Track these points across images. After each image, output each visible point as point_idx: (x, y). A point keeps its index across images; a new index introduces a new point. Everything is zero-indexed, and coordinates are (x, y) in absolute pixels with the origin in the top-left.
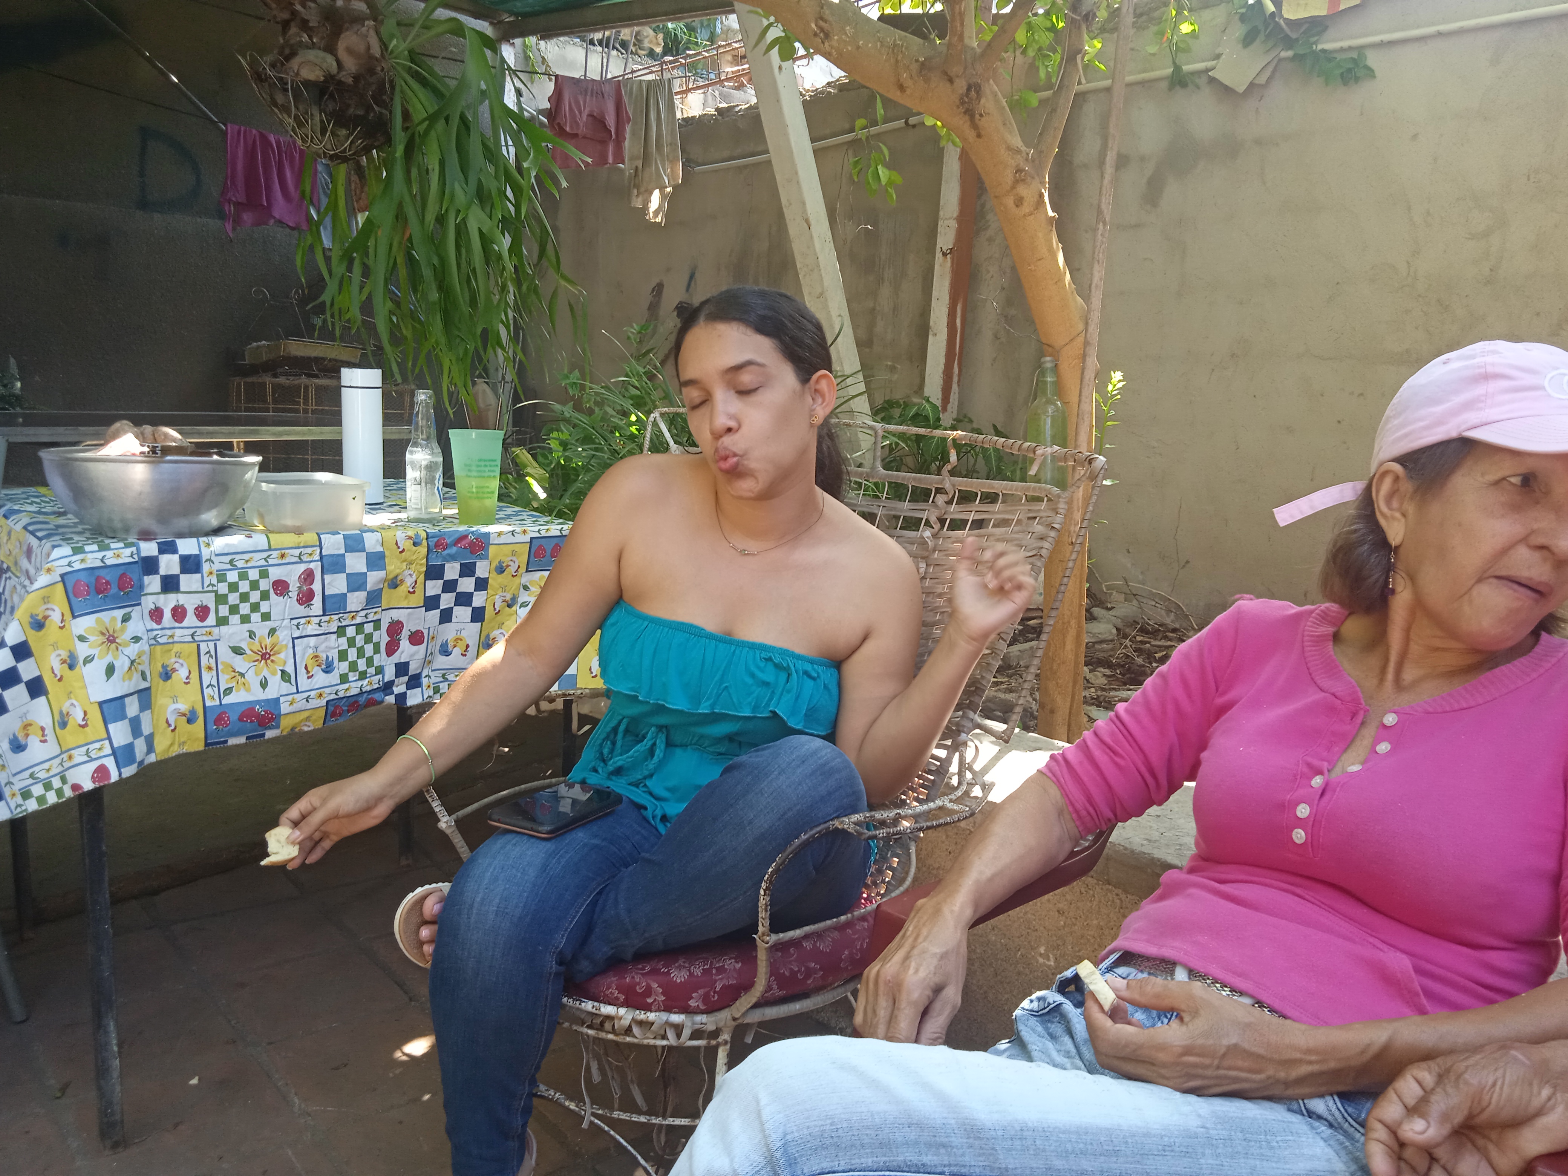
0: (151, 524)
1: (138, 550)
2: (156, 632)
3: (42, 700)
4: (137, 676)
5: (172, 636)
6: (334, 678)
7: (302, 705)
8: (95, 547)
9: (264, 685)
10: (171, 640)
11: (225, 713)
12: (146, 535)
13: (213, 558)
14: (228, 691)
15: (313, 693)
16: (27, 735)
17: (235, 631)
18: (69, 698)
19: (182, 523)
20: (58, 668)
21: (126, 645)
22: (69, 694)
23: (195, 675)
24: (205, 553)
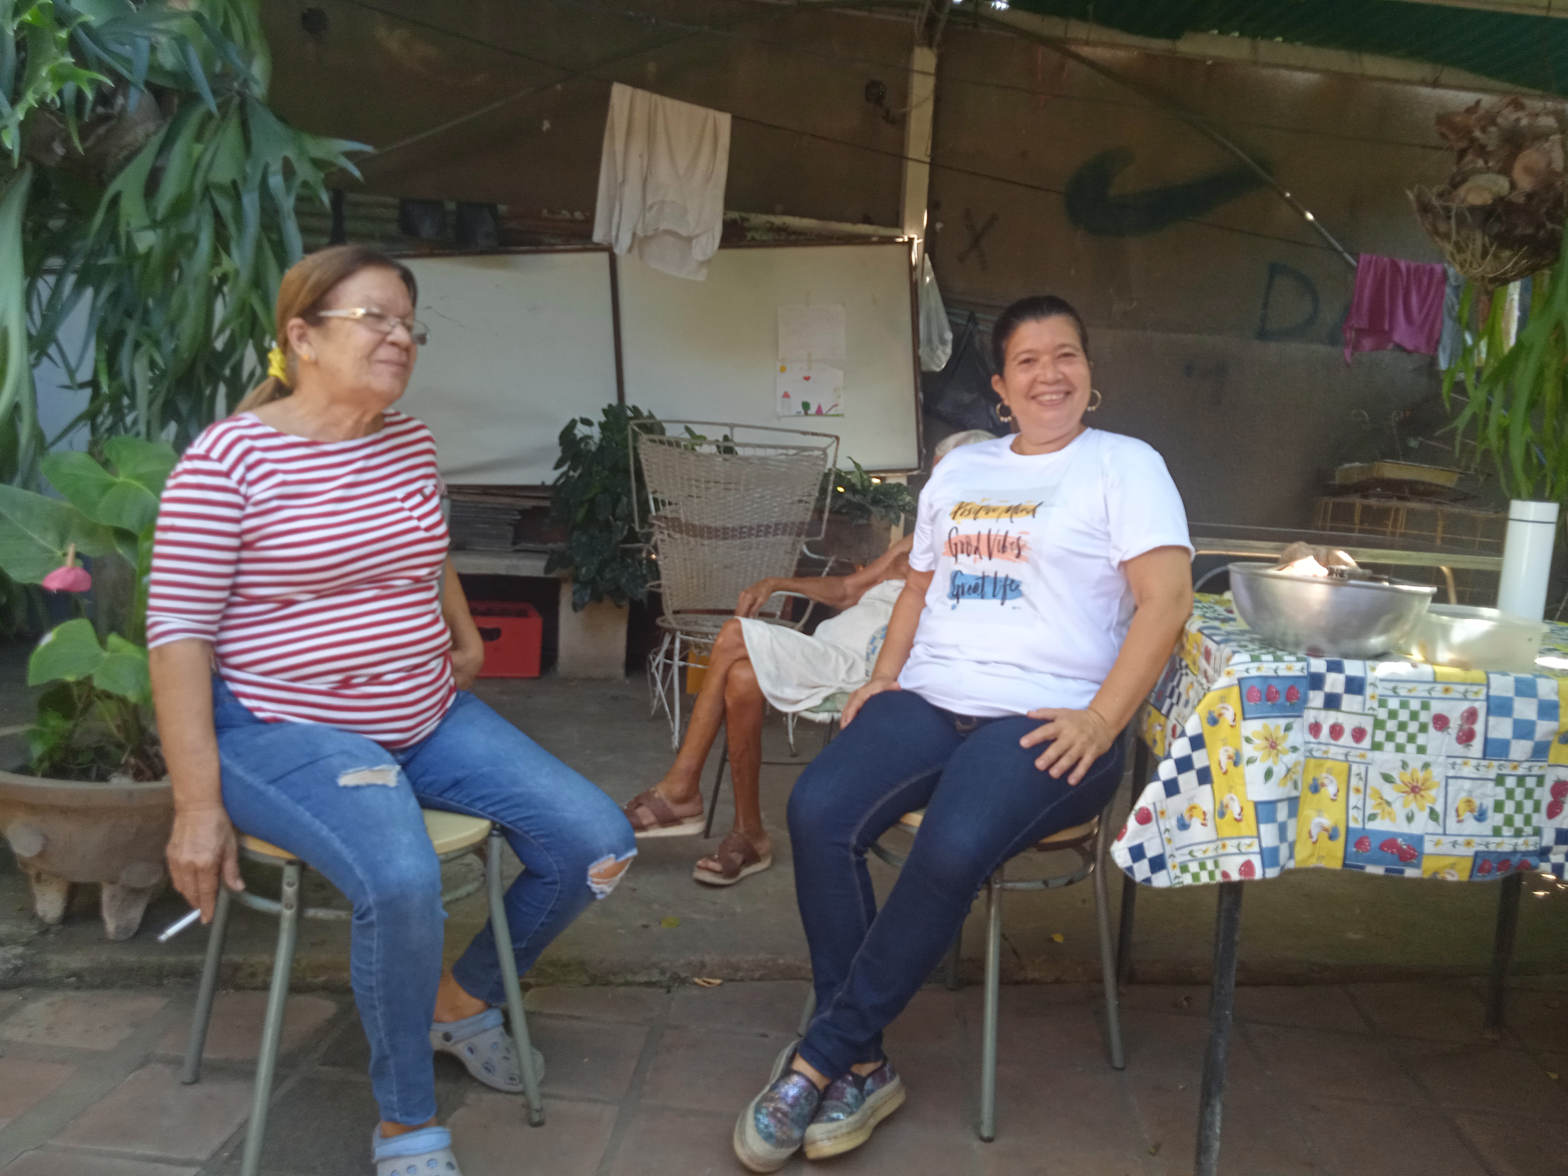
0: (1321, 643)
1: (1308, 665)
2: (1312, 746)
3: (1207, 787)
4: (1290, 784)
5: (1326, 752)
6: (1485, 828)
7: (1446, 848)
8: (1270, 657)
9: (1410, 818)
10: (1325, 756)
11: (1367, 837)
12: (1315, 652)
13: (1378, 683)
14: (1373, 817)
15: (1461, 840)
16: (1191, 817)
17: (1388, 758)
18: (1230, 792)
19: (1349, 645)
20: (1226, 763)
21: (1285, 753)
22: (1230, 788)
23: (1342, 793)
24: (1371, 677)
